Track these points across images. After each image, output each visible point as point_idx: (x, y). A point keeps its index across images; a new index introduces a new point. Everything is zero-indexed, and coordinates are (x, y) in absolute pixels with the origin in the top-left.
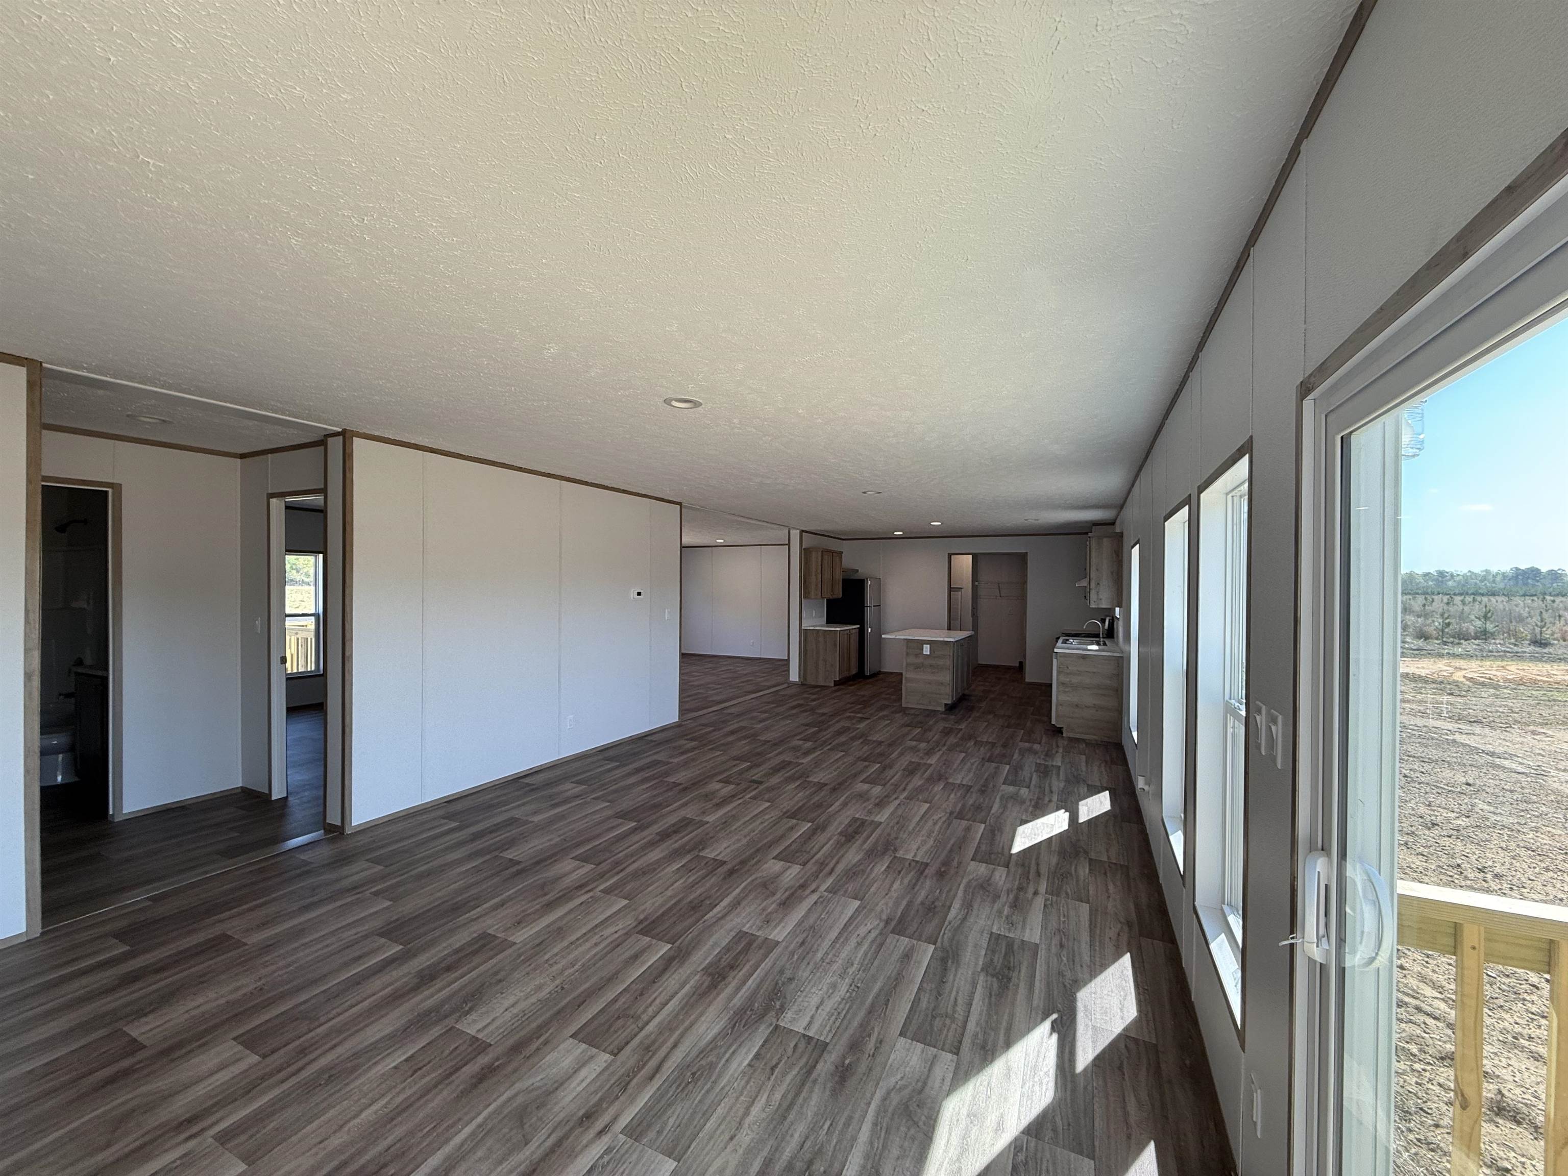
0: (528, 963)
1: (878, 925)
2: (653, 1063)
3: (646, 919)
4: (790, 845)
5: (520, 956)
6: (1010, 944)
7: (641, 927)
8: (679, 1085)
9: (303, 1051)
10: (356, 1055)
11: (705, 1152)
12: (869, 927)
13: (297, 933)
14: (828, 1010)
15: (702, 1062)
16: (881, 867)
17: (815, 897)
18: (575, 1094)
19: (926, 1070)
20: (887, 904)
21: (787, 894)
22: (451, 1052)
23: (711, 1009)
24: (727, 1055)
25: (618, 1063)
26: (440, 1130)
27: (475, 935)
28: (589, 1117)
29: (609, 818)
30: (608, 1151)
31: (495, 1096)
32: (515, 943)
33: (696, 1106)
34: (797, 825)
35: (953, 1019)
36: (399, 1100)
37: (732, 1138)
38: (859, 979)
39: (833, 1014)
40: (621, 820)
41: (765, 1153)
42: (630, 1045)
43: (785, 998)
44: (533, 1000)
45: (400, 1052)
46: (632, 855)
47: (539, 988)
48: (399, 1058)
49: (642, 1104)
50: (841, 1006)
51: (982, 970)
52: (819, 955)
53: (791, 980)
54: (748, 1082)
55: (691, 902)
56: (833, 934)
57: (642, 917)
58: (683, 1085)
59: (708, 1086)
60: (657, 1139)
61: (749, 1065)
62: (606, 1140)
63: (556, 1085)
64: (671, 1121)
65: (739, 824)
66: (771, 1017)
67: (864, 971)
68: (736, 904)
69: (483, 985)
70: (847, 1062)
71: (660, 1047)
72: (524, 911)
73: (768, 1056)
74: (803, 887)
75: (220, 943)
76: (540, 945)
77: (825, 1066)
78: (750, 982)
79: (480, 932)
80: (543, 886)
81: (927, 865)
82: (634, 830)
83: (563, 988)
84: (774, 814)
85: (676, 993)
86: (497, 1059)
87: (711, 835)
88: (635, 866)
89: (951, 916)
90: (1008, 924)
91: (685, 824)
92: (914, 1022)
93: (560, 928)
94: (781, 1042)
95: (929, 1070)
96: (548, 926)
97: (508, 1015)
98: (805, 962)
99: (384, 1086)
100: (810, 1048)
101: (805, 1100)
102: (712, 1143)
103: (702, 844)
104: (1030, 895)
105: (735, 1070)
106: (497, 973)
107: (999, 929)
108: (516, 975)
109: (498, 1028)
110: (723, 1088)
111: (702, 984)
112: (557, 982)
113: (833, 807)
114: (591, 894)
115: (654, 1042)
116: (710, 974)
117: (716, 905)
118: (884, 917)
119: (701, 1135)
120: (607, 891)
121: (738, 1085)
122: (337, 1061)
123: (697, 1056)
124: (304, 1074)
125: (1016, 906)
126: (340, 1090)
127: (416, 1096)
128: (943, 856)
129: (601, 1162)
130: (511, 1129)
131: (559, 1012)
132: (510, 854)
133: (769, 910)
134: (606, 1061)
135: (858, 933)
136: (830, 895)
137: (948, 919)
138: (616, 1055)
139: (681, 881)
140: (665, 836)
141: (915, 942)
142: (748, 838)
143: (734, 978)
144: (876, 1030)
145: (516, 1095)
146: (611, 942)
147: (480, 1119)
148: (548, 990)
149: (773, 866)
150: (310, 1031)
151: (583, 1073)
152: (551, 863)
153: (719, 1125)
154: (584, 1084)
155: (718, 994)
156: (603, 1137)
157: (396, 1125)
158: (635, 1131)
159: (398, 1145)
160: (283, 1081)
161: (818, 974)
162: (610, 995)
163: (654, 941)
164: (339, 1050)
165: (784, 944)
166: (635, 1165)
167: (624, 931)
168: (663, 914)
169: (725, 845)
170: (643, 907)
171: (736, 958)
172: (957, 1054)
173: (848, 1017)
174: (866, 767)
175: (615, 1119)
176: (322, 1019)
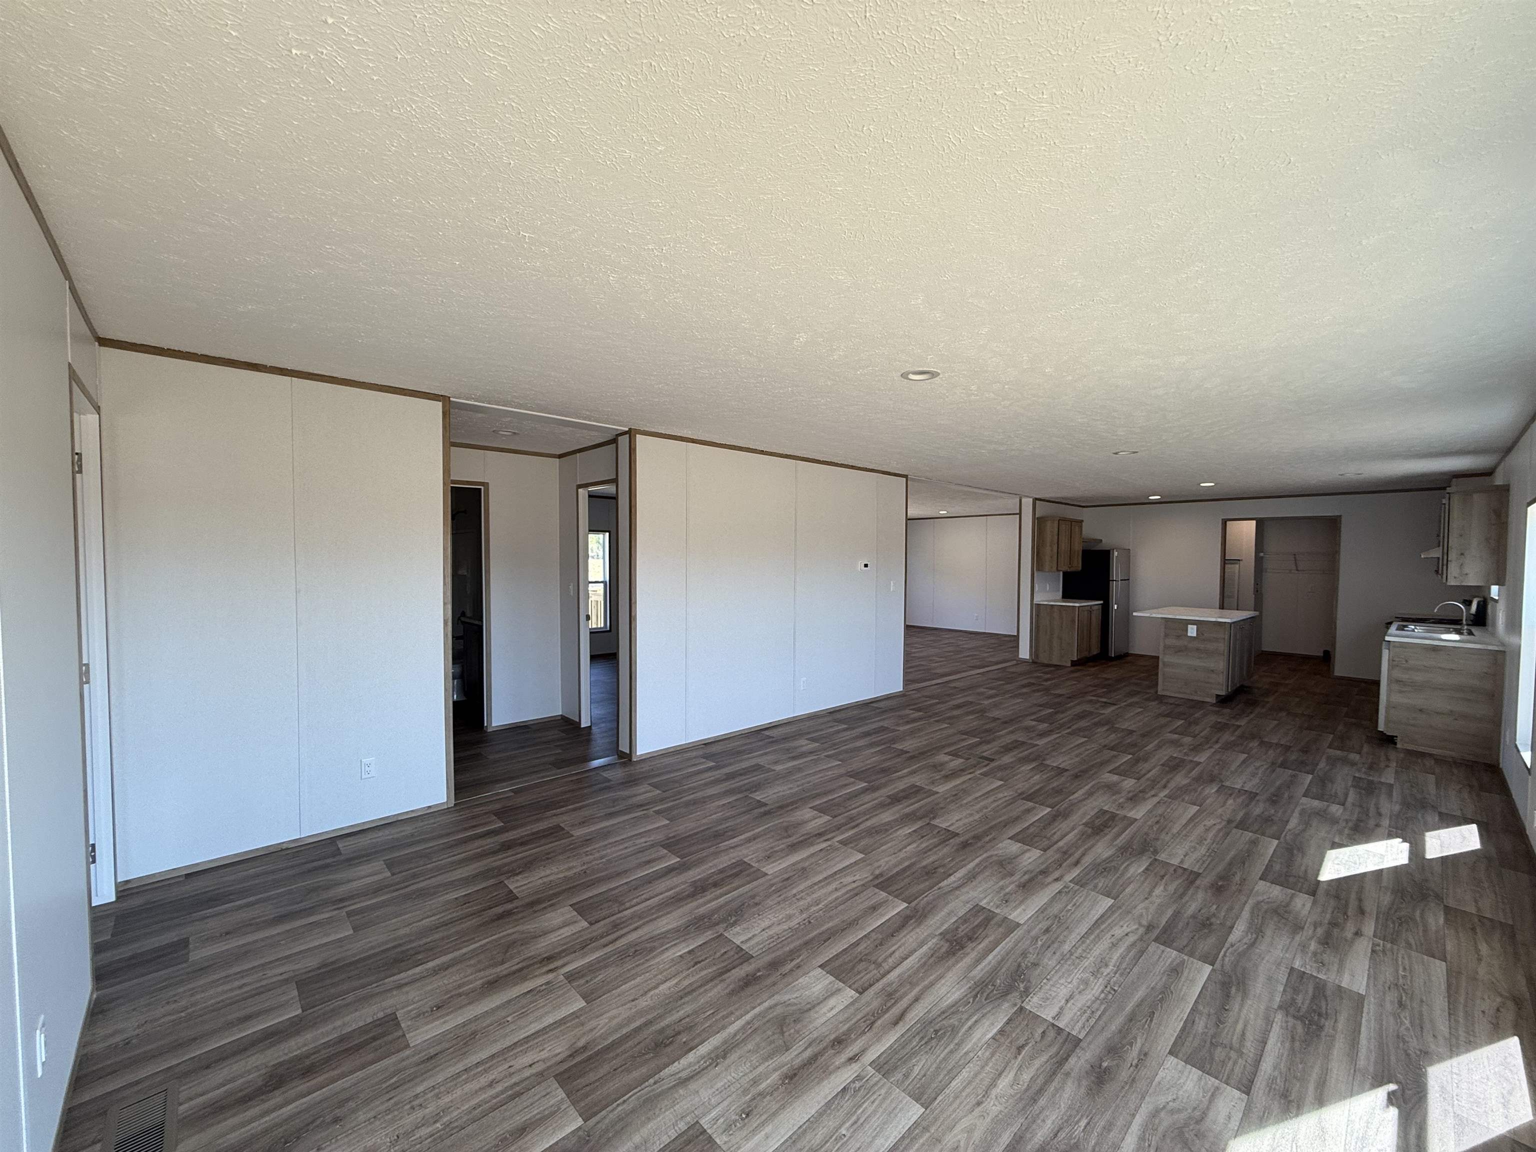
0: (779, 894)
1: (1137, 929)
2: (896, 1011)
3: (881, 875)
4: (1028, 828)
5: (772, 885)
6: (1320, 989)
7: (877, 882)
8: (922, 1038)
9: (616, 926)
10: (652, 939)
11: (951, 1109)
12: (1126, 929)
13: (605, 834)
14: (1079, 1005)
15: (944, 1022)
16: (1138, 868)
17: (1058, 886)
18: (825, 1019)
19: (1205, 1101)
20: (1147, 909)
21: (1027, 877)
22: (722, 955)
23: (950, 974)
24: (970, 1023)
25: (863, 1001)
26: (717, 1017)
27: (734, 861)
28: (839, 1042)
29: (841, 776)
30: (859, 1078)
31: (758, 1001)
32: (767, 874)
33: (940, 1062)
34: (1034, 808)
35: (1241, 1054)
36: (686, 983)
37: (979, 1104)
38: (1115, 983)
39: (1085, 1012)
40: (853, 780)
41: (1015, 1129)
42: (873, 988)
43: (1029, 981)
44: (785, 926)
45: (683, 945)
46: (865, 814)
47: (789, 917)
48: (683, 949)
49: (888, 1045)
50: (1095, 1006)
51: (1280, 1007)
52: (1067, 947)
53: (1035, 965)
54: (993, 1055)
55: (924, 867)
56: (1083, 928)
57: (877, 872)
58: (926, 1039)
59: (952, 1046)
60: (903, 1082)
61: (993, 1038)
62: (855, 1068)
63: (809, 1006)
64: (917, 1070)
65: (970, 799)
66: (1014, 996)
67: (1121, 975)
68: (972, 877)
69: (743, 905)
70: (1105, 1064)
71: (901, 998)
72: (772, 848)
73: (1014, 1035)
74: (1044, 872)
75: (556, 832)
76: (787, 880)
77: (1079, 1062)
78: (990, 957)
79: (738, 859)
80: (786, 829)
81: (1198, 875)
82: (865, 791)
83: (810, 922)
84: (1007, 794)
85: (915, 951)
86: (759, 970)
87: (941, 805)
88: (868, 823)
89: (1234, 937)
90: (1316, 962)
91: (914, 791)
92: (1187, 1043)
93: (804, 869)
94: (1027, 1025)
95: (1210, 1102)
96: (793, 865)
97: (765, 935)
98: (1051, 950)
99: (673, 969)
100: (1060, 1040)
101: (1057, 1090)
102: (958, 1101)
103: (932, 812)
104: (1349, 935)
105: (980, 1039)
106: (753, 897)
107: (1304, 965)
108: (770, 902)
109: (758, 944)
110: (966, 1053)
111: (940, 948)
112: (804, 916)
113: (1076, 795)
114: (829, 843)
115: (896, 991)
116: (947, 941)
117: (950, 875)
118: (1145, 923)
119: (947, 1091)
120: (845, 843)
121: (983, 1054)
122: (639, 940)
123: (939, 1016)
124: (619, 944)
125: (1327, 944)
126: (643, 963)
127: (699, 984)
128: (1220, 868)
129: (853, 1086)
130: (774, 1034)
131: (806, 943)
132: (758, 796)
133: (1007, 890)
134: (852, 997)
135: (1111, 933)
136: (1077, 887)
137: (1230, 940)
138: (861, 993)
139: (914, 845)
140: (895, 799)
141: (1186, 958)
142: (981, 814)
143: (973, 949)
144: (1139, 1040)
145: (776, 1005)
146: (850, 890)
147: (748, 1017)
148: (796, 921)
149: (1008, 847)
150: (619, 912)
151: (832, 1002)
152: (791, 810)
153: (965, 1087)
154: (834, 1012)
155: (957, 962)
156: (853, 1065)
157: (684, 1004)
158: (884, 1067)
159: (687, 1020)
160: (605, 946)
161: (1066, 966)
162: (852, 939)
163: (891, 898)
164: (640, 932)
165: (1025, 927)
166: (884, 1099)
167: (862, 883)
168: (898, 873)
169: (957, 818)
170: (876, 864)
171: (974, 930)
172: (1248, 1093)
173: (1104, 1018)
174: (1115, 756)
175: (863, 1051)
176: (628, 905)
